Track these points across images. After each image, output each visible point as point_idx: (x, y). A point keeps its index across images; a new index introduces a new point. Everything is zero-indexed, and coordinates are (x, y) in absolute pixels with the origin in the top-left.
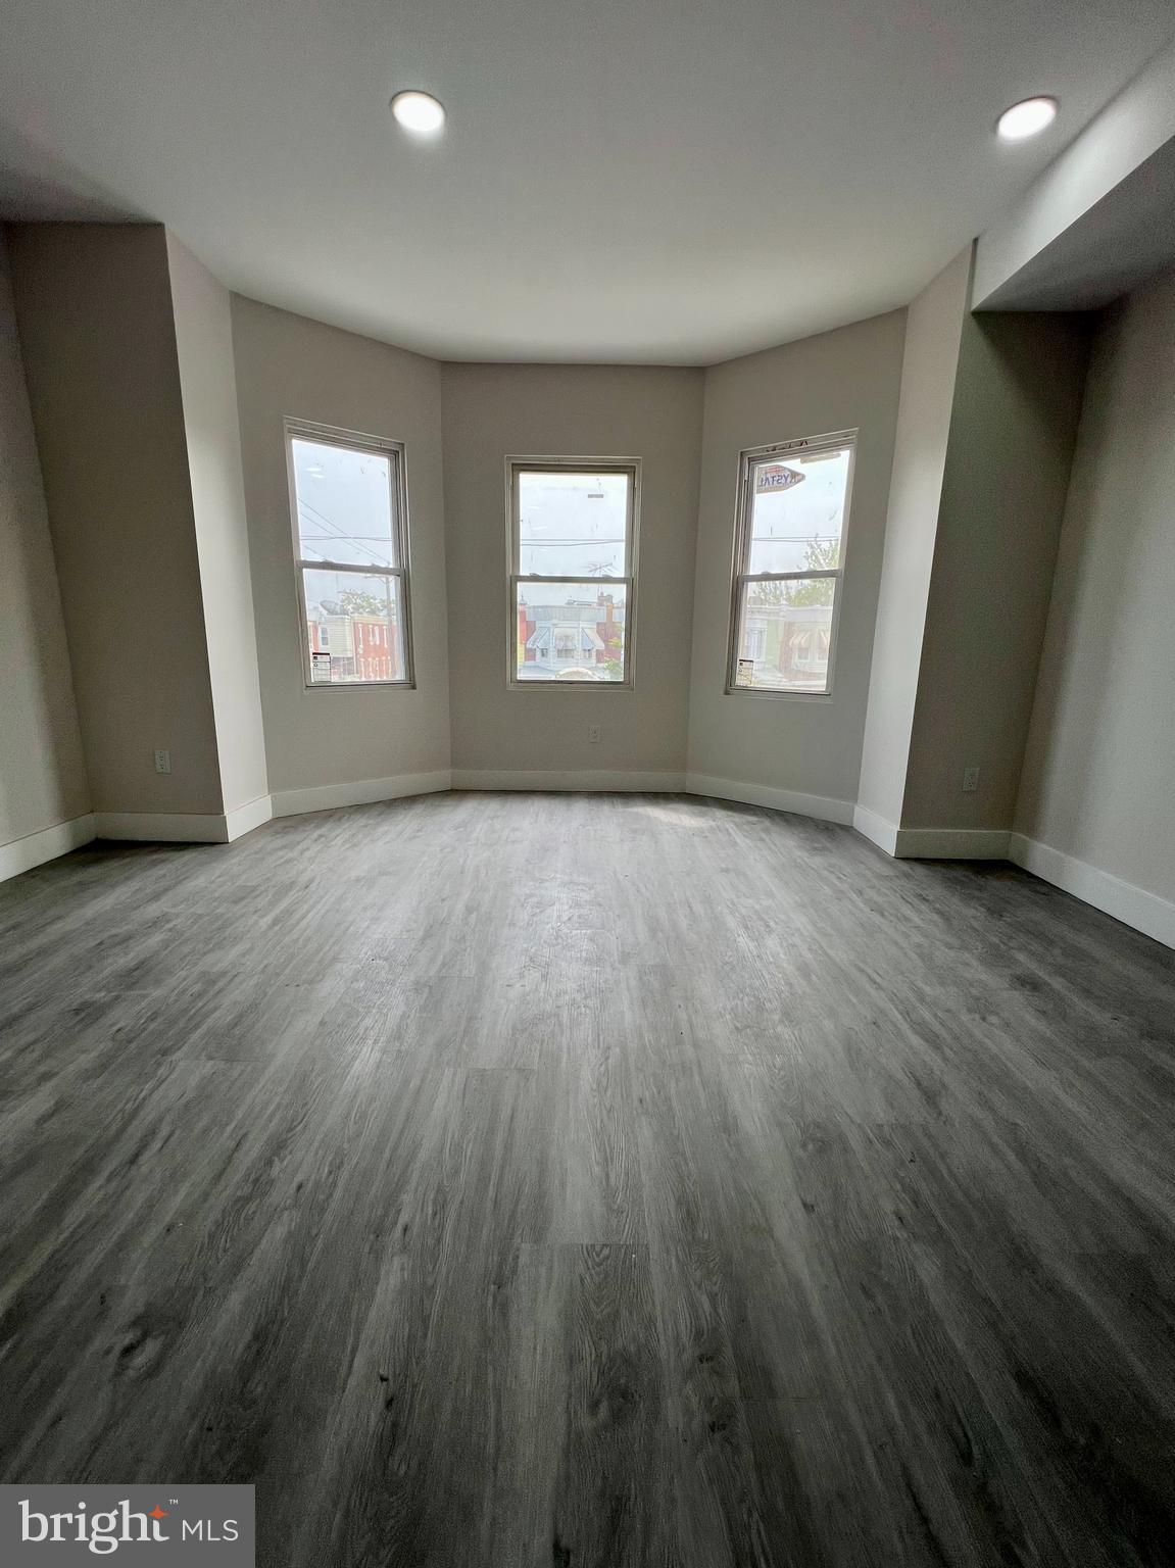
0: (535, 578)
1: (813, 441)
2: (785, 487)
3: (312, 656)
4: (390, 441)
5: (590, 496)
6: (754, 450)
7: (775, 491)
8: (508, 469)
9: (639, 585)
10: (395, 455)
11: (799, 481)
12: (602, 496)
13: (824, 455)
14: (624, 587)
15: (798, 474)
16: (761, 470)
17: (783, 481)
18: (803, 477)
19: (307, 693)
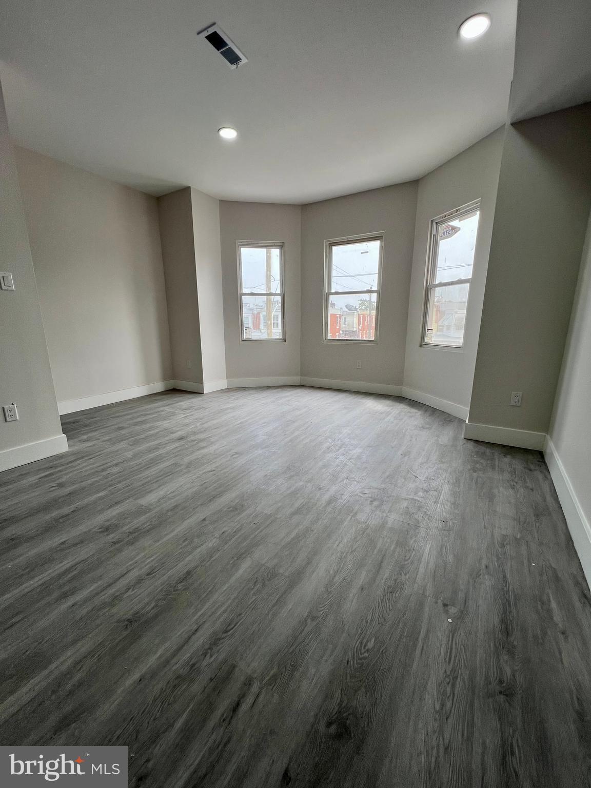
0: (337, 293)
1: (463, 208)
2: (450, 235)
3: (244, 329)
4: (279, 243)
5: (362, 253)
6: (437, 218)
7: (447, 238)
8: (326, 245)
9: (382, 293)
10: (281, 247)
11: (456, 232)
12: (368, 252)
13: (469, 215)
14: (376, 294)
15: (456, 228)
16: (442, 228)
17: (451, 232)
18: (459, 229)
19: (243, 342)
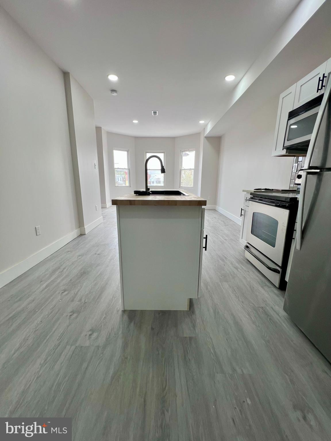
0: (150, 170)
3: (116, 182)
6: (182, 150)
7: (185, 156)
8: (145, 153)
10: (128, 151)
13: (192, 151)
16: (184, 153)
